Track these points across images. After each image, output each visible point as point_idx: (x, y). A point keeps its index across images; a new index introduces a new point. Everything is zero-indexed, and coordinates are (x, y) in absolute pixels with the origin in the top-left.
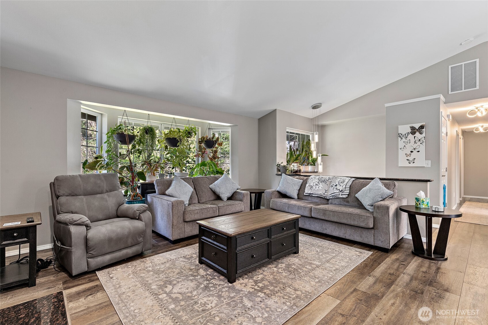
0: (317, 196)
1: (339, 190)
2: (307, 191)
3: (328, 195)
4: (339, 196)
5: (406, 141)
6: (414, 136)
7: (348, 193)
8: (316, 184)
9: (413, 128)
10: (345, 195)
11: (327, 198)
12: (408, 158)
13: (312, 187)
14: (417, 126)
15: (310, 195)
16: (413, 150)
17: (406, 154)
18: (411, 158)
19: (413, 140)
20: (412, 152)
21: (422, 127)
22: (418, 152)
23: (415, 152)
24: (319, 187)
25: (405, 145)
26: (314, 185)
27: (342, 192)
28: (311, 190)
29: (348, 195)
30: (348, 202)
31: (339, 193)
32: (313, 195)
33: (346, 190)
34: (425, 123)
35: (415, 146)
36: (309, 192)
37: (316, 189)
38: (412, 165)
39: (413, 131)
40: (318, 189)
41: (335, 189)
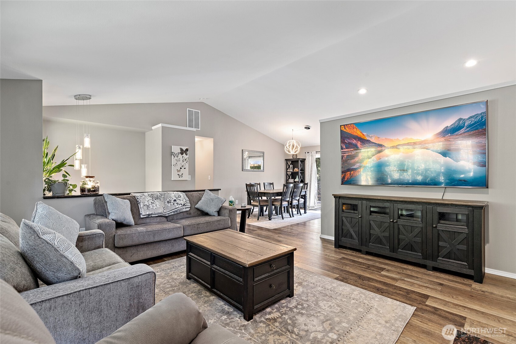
0: (157, 215)
1: (181, 204)
2: (144, 212)
3: (167, 212)
4: (183, 210)
5: (177, 159)
6: (183, 156)
7: (190, 206)
8: (152, 203)
9: (181, 150)
10: (188, 208)
11: (166, 215)
12: (179, 173)
13: (148, 207)
14: (184, 148)
15: (149, 216)
16: (182, 167)
17: (177, 170)
18: (180, 174)
19: (181, 159)
20: (181, 168)
21: (187, 150)
22: (185, 168)
23: (183, 168)
24: (157, 205)
25: (177, 162)
26: (150, 203)
27: (185, 206)
28: (148, 210)
29: (190, 207)
30: (190, 214)
31: (182, 207)
32: (153, 216)
33: (187, 203)
34: (188, 147)
35: (183, 164)
36: (148, 213)
37: (154, 208)
38: (181, 179)
39: (182, 152)
40: (156, 207)
41: (175, 204)
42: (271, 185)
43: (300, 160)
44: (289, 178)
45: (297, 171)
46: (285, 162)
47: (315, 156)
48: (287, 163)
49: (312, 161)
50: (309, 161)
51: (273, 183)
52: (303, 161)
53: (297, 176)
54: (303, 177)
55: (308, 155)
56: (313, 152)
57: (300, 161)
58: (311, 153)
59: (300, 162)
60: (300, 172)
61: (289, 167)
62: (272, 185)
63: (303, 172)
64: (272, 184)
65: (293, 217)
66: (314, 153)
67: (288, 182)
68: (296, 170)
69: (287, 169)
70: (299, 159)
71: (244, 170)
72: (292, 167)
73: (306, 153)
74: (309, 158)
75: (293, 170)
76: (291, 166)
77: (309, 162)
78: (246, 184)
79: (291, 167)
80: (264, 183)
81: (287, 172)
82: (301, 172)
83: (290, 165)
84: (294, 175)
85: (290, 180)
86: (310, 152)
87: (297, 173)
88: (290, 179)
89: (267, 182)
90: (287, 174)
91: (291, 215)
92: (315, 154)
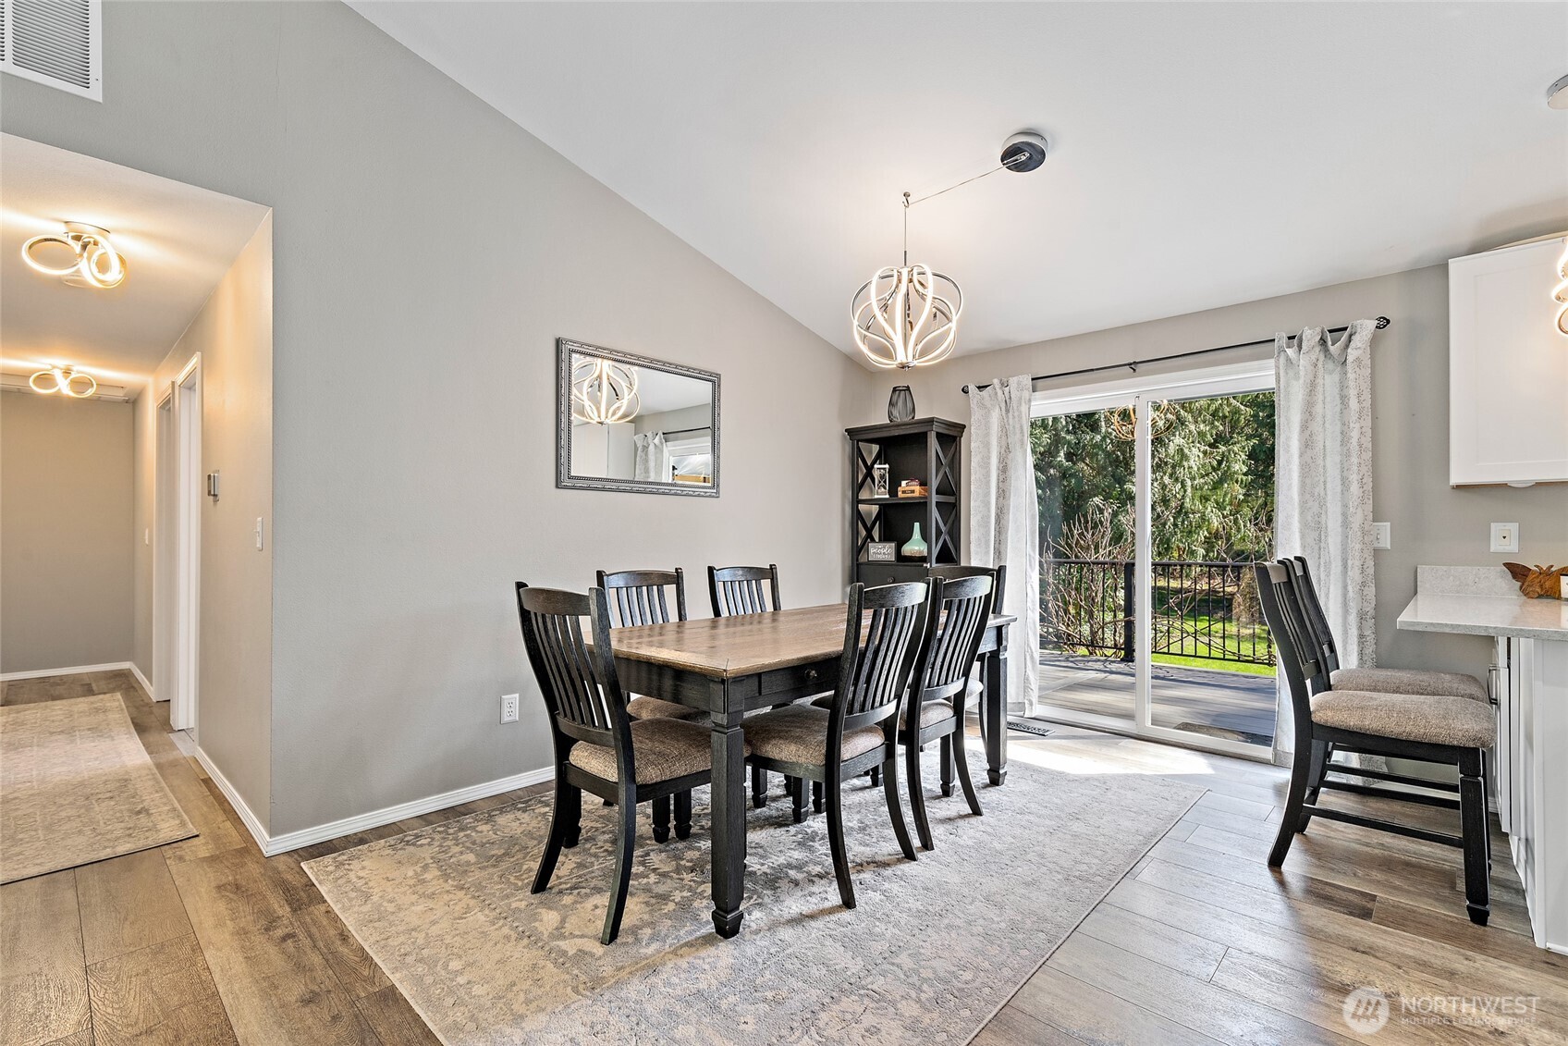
42: (758, 582)
43: (936, 428)
44: (870, 537)
45: (917, 494)
46: (848, 449)
47: (1024, 408)
48: (857, 455)
49: (1005, 431)
50: (987, 435)
51: (772, 568)
52: (951, 436)
53: (917, 525)
54: (950, 533)
55: (982, 405)
56: (1013, 381)
57: (939, 436)
58: (1004, 385)
59: (933, 445)
60: (935, 498)
61: (869, 474)
62: (766, 584)
63: (951, 499)
64: (771, 573)
65: (927, 845)
66: (1020, 388)
67: (863, 559)
68: (909, 489)
69: (857, 487)
70: (930, 421)
71: (568, 483)
72: (882, 477)
73: (972, 388)
74: (987, 416)
75: (893, 492)
76: (880, 469)
77: (987, 446)
78: (520, 585)
79: (876, 474)
80: (711, 570)
81: (856, 501)
82: (942, 498)
83: (874, 462)
84: (894, 520)
85: (872, 551)
86: (996, 381)
87: (917, 509)
88: (873, 540)
89: (730, 558)
90: (857, 516)
91: (916, 842)
92: (1026, 394)
